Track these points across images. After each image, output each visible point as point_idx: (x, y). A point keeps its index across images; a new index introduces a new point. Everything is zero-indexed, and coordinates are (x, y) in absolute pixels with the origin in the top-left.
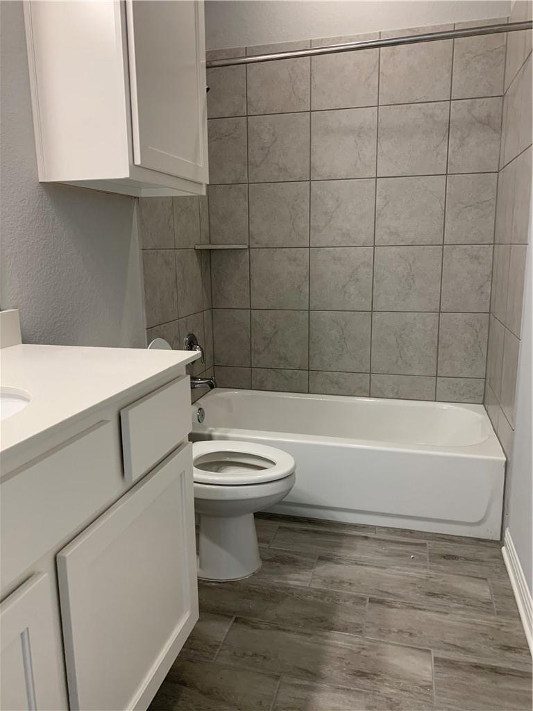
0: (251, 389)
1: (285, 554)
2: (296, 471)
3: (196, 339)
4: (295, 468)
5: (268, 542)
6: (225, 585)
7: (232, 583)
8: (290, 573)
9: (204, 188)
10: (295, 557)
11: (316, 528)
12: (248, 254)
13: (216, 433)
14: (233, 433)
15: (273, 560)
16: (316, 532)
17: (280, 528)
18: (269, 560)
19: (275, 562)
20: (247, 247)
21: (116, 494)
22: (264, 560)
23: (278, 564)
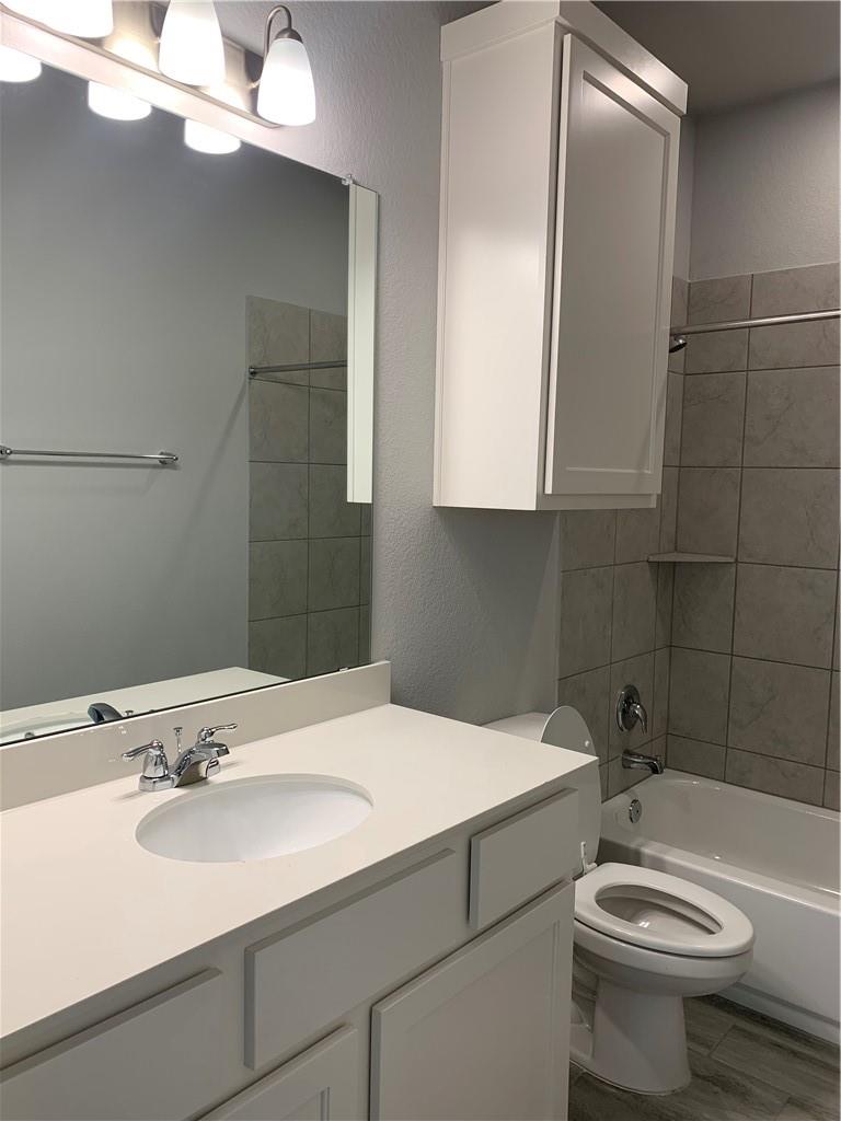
0: (724, 782)
1: (734, 1075)
2: (755, 947)
3: (638, 694)
4: (752, 942)
5: (709, 1047)
6: (626, 1096)
7: (637, 1096)
8: (734, 1110)
9: (654, 498)
10: (749, 1085)
11: (796, 1046)
12: (734, 569)
13: (647, 851)
14: (674, 857)
15: (711, 1081)
16: (795, 1053)
17: (734, 1027)
18: (704, 1078)
19: (714, 1084)
20: (732, 560)
21: (454, 943)
22: (695, 1075)
23: (716, 1089)
